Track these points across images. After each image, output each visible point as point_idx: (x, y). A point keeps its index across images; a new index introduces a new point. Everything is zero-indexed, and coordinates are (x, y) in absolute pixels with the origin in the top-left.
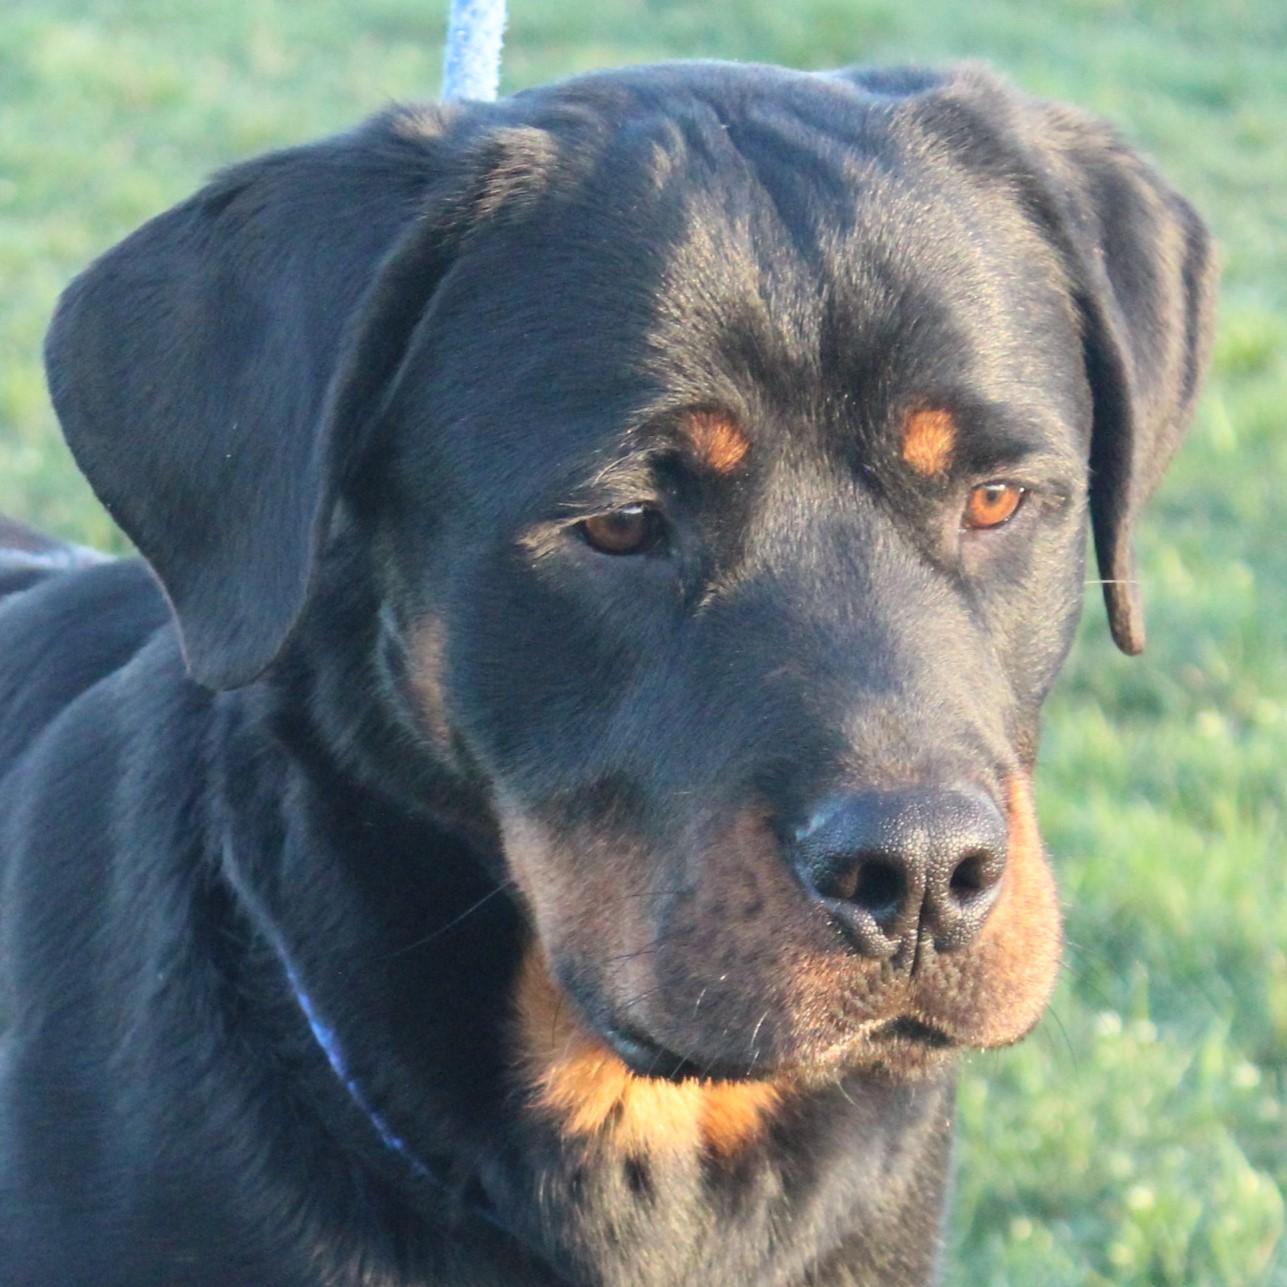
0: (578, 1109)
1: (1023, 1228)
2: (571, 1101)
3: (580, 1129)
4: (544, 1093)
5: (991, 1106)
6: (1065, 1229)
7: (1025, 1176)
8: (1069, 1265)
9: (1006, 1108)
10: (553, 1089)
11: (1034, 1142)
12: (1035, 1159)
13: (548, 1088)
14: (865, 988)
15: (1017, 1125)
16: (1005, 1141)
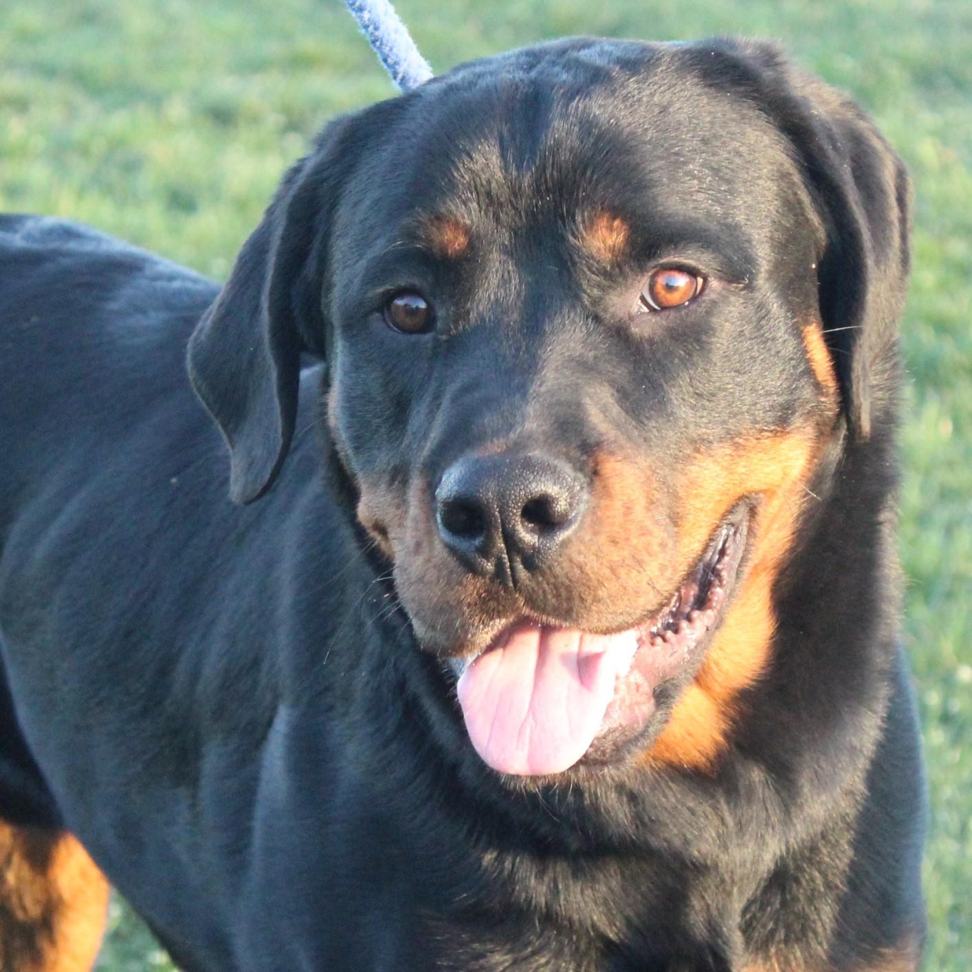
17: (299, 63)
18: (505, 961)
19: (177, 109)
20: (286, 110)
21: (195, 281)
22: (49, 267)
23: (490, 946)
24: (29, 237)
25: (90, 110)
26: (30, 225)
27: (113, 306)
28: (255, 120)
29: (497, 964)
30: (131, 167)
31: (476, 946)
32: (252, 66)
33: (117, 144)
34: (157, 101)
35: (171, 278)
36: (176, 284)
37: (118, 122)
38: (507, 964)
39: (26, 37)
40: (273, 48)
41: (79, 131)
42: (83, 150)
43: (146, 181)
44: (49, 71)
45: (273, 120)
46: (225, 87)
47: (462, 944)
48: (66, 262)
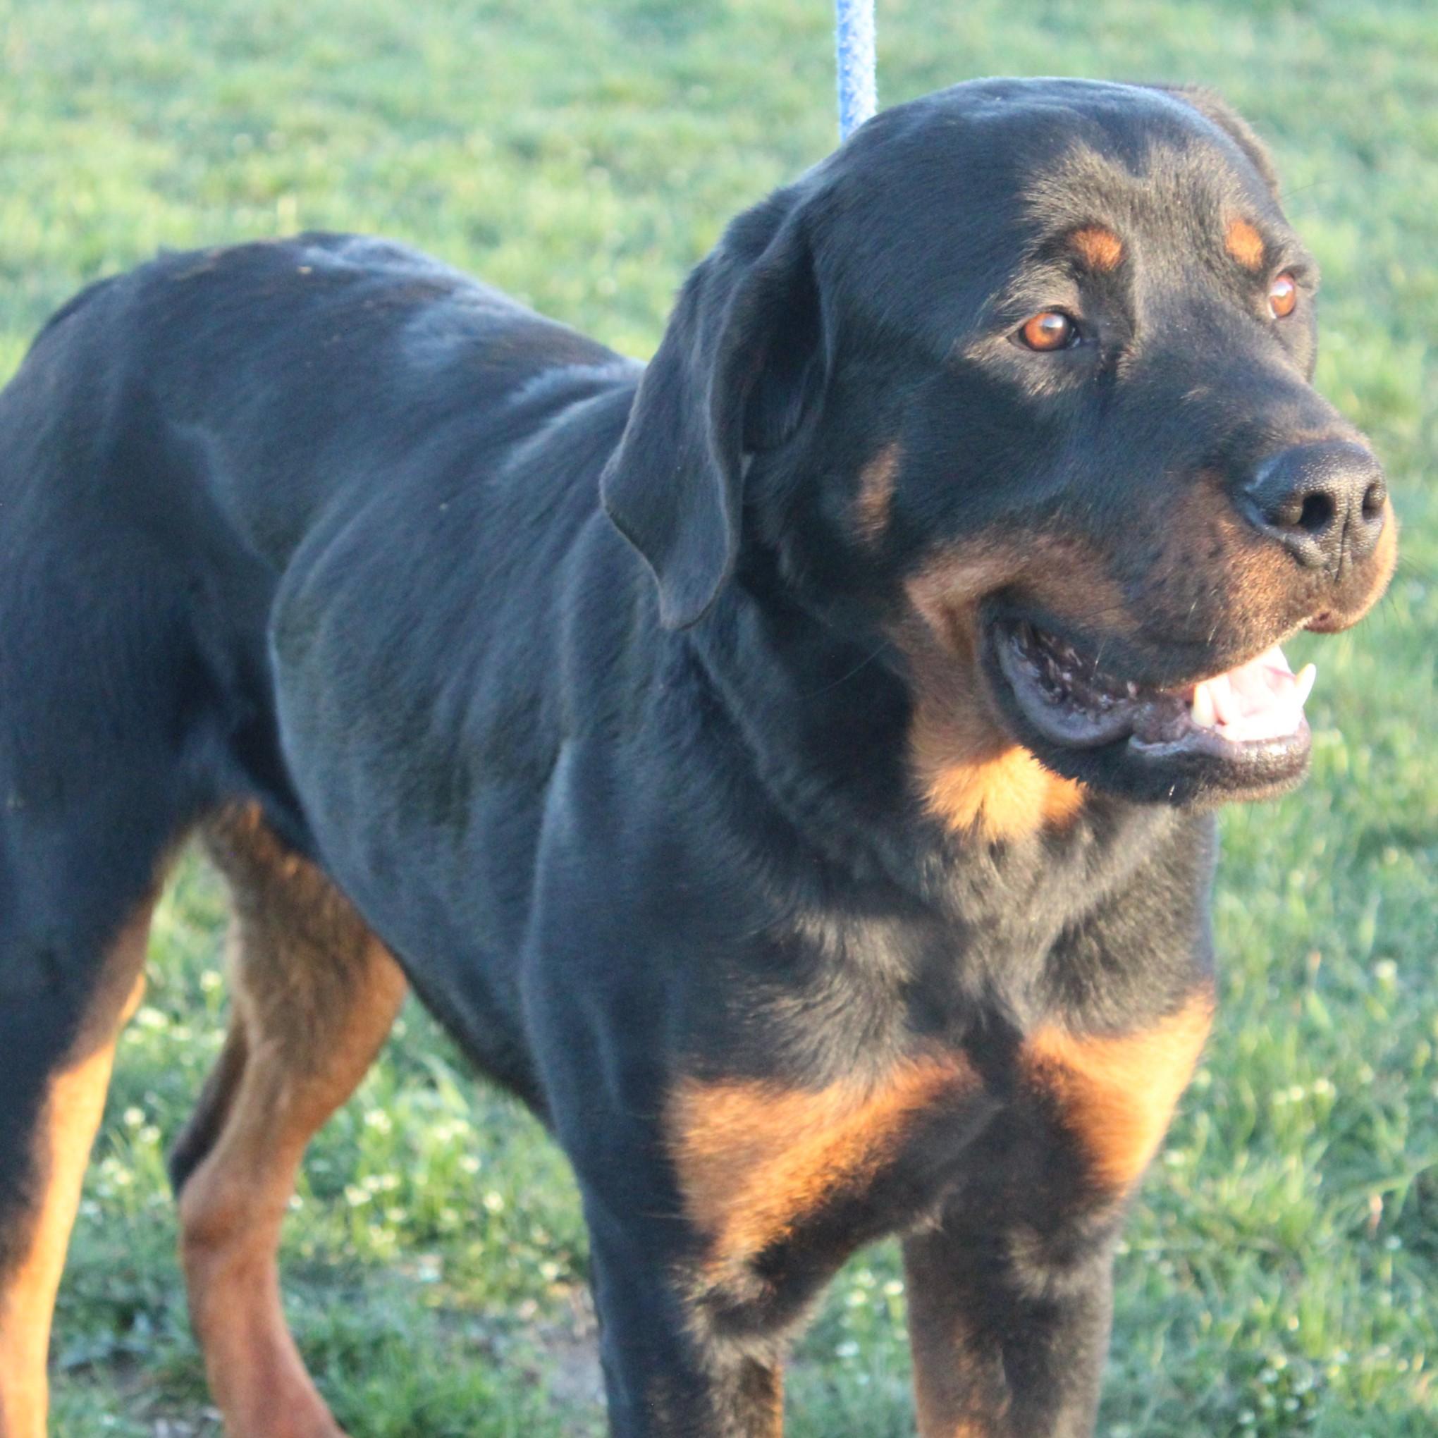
0: (955, 815)
1: (1393, 855)
2: (950, 809)
3: (958, 827)
4: (928, 805)
5: (1374, 766)
6: (1423, 856)
7: (1397, 817)
8: (1425, 882)
9: (1384, 768)
10: (935, 802)
11: (1403, 792)
12: (1403, 805)
13: (931, 801)
14: (1303, 597)
15: (1391, 780)
16: (1381, 792)
17: (606, 97)
18: (796, 1006)
19: (480, 142)
20: (593, 144)
21: (499, 307)
22: (359, 288)
23: (778, 988)
24: (351, 257)
25: (390, 141)
26: (354, 245)
27: (413, 327)
28: (560, 154)
29: (787, 1008)
30: (433, 200)
31: (765, 987)
32: (558, 100)
33: (418, 176)
34: (458, 133)
35: (475, 303)
36: (480, 310)
37: (420, 154)
38: (796, 1010)
39: (325, 66)
40: (579, 82)
41: (379, 163)
42: (383, 182)
43: (448, 214)
44: (349, 101)
45: (578, 154)
46: (530, 121)
47: (751, 985)
48: (378, 282)
